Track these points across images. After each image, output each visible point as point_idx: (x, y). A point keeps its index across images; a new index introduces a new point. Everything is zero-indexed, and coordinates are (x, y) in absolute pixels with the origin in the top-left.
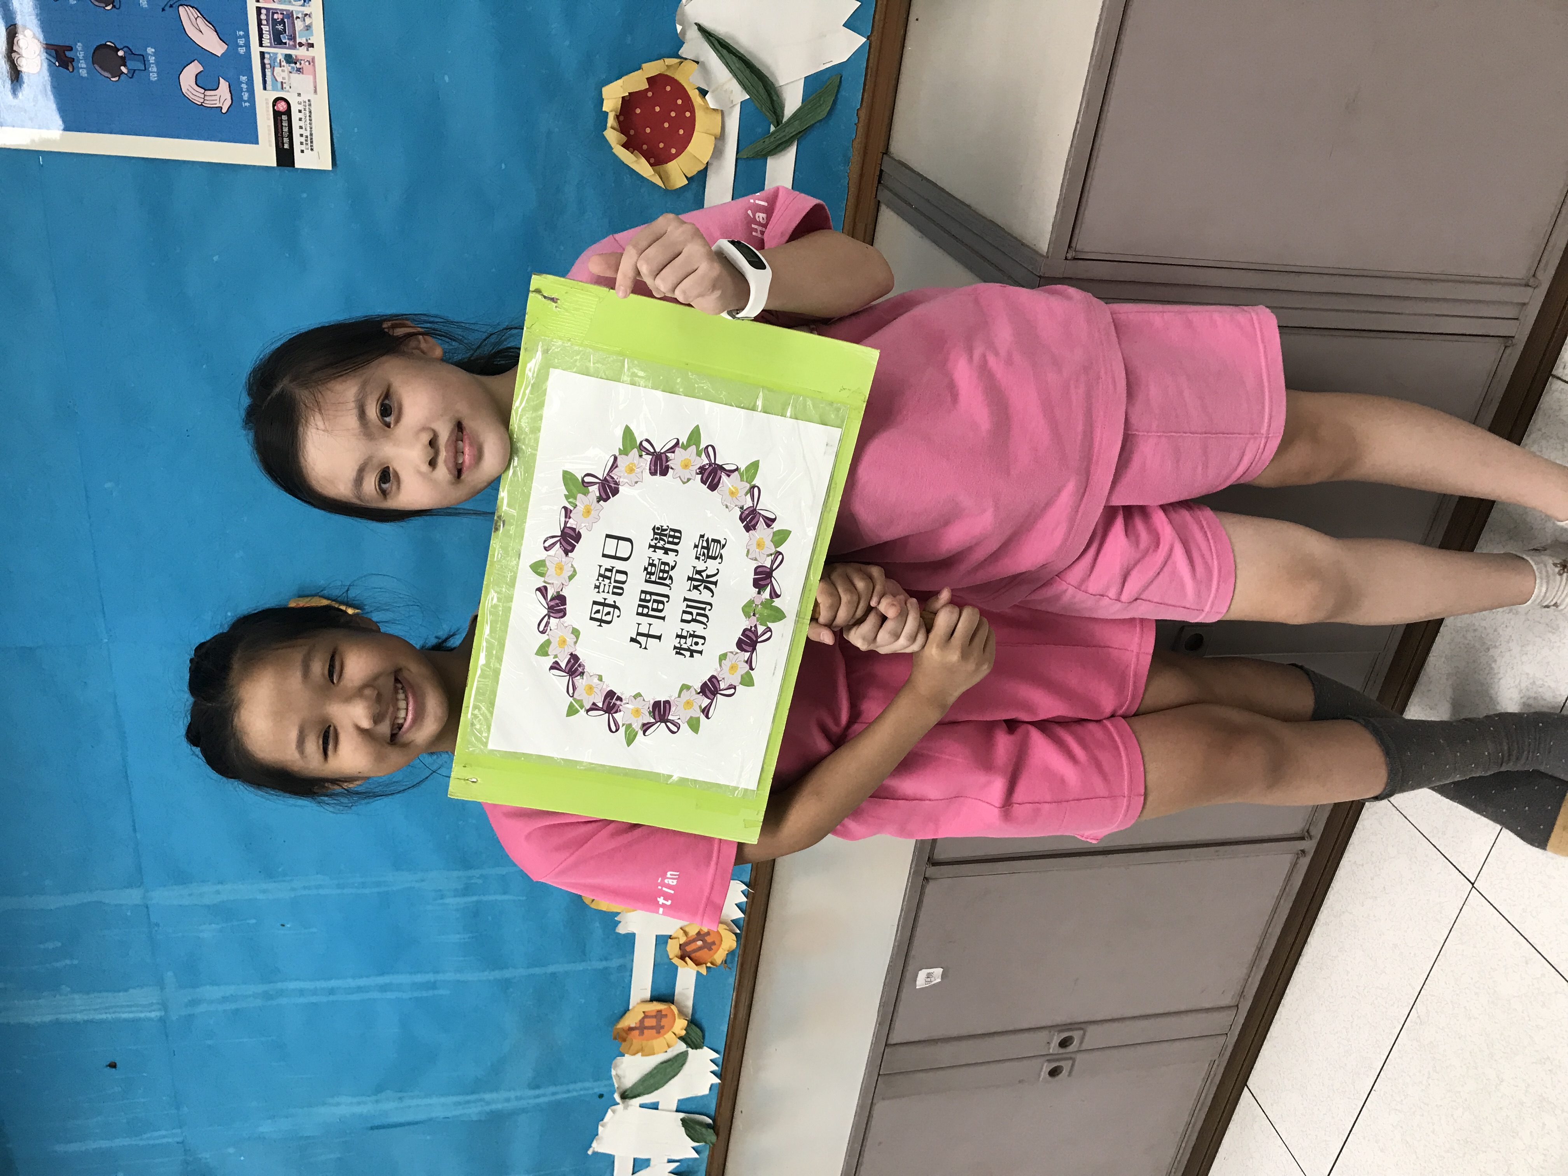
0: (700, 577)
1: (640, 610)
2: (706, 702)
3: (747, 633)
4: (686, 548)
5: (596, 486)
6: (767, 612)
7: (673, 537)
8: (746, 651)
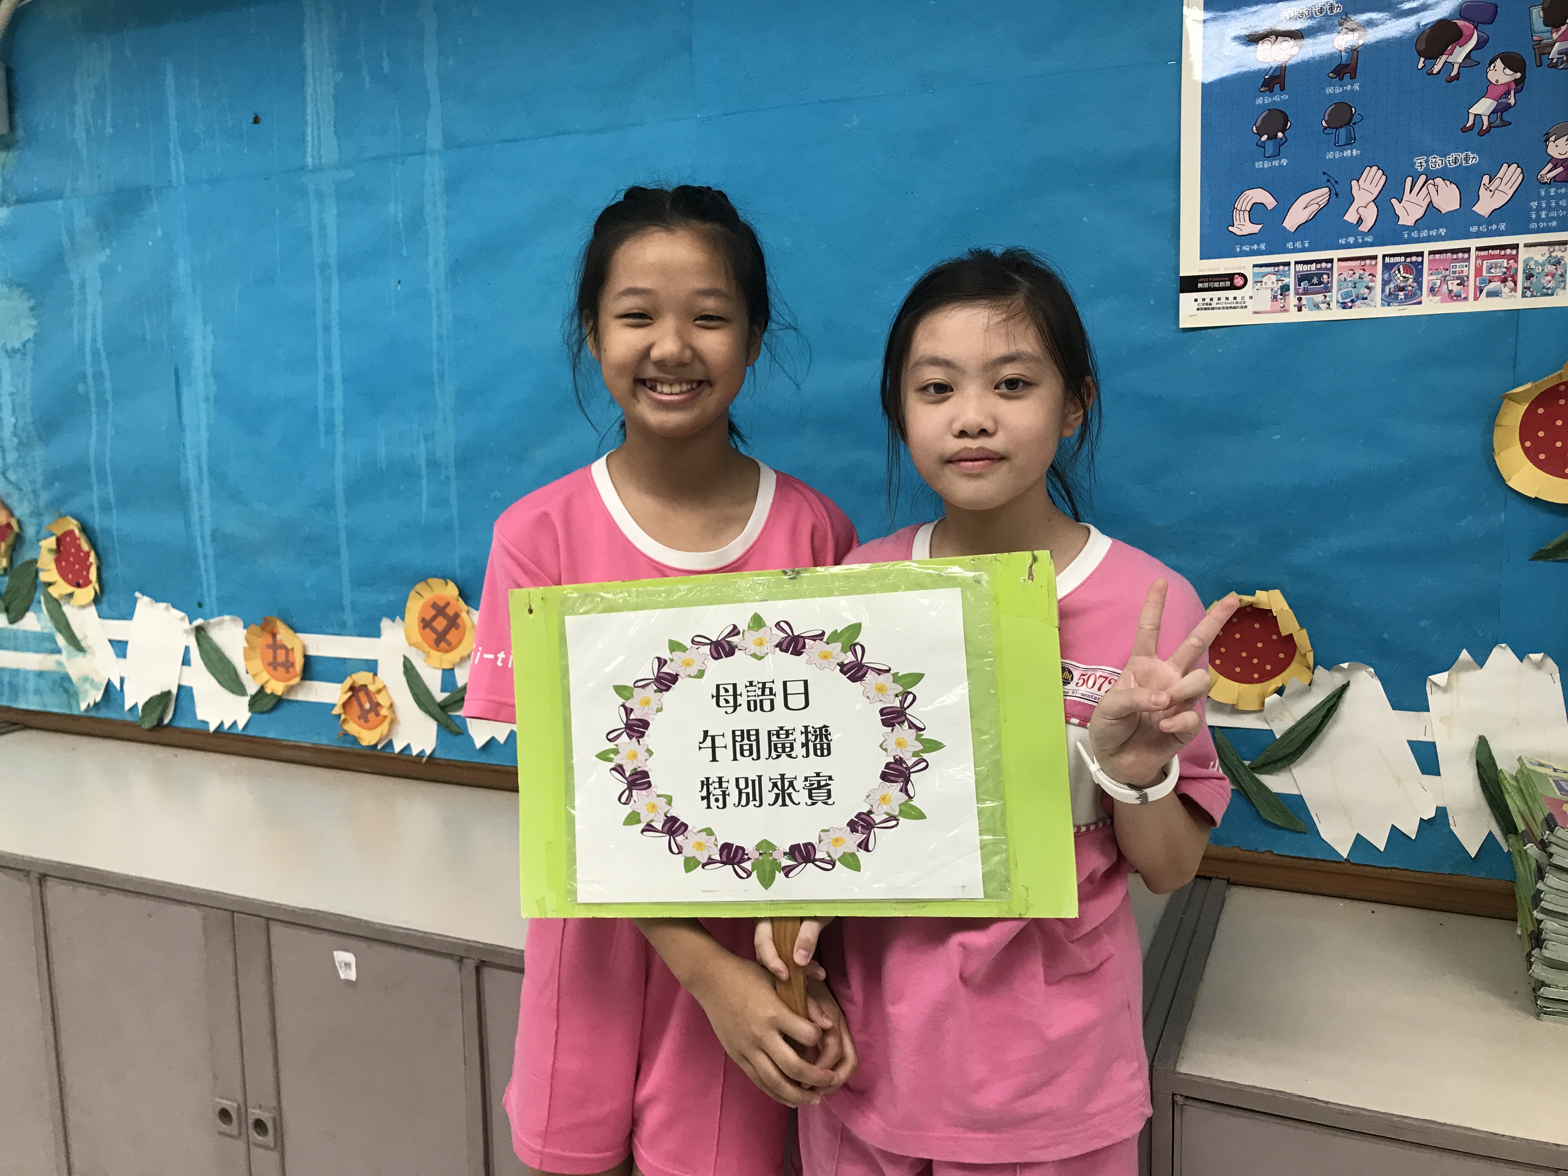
0: (786, 788)
1: (738, 733)
2: (659, 826)
3: (740, 851)
4: (814, 765)
5: (853, 659)
6: (768, 868)
7: (822, 749)
8: (721, 855)
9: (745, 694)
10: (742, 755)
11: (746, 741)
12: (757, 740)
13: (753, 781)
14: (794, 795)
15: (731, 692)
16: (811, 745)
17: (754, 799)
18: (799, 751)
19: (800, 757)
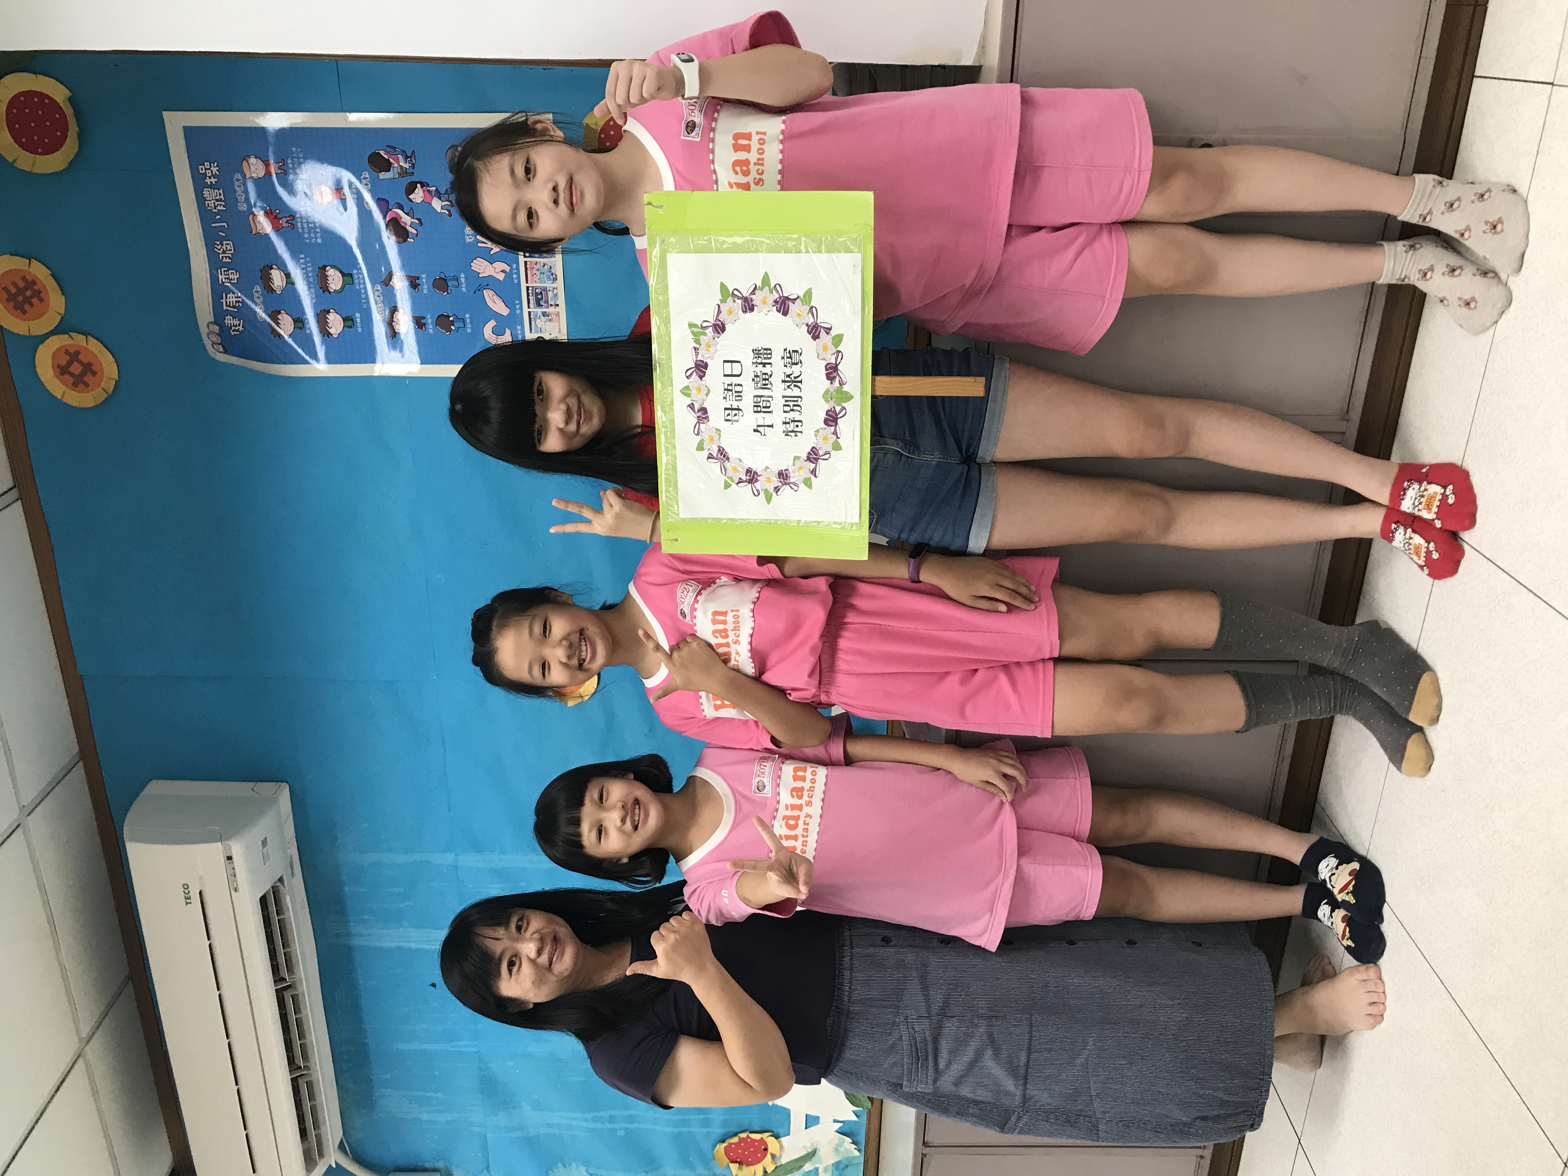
0: (790, 379)
1: (755, 408)
2: (813, 466)
3: (829, 413)
4: (776, 358)
5: (711, 328)
6: (840, 395)
7: (767, 354)
8: (832, 426)
9: (731, 403)
10: (769, 407)
11: (761, 404)
12: (761, 396)
13: (786, 401)
14: (796, 374)
15: (730, 412)
16: (764, 361)
17: (797, 401)
18: (767, 370)
19: (771, 369)
